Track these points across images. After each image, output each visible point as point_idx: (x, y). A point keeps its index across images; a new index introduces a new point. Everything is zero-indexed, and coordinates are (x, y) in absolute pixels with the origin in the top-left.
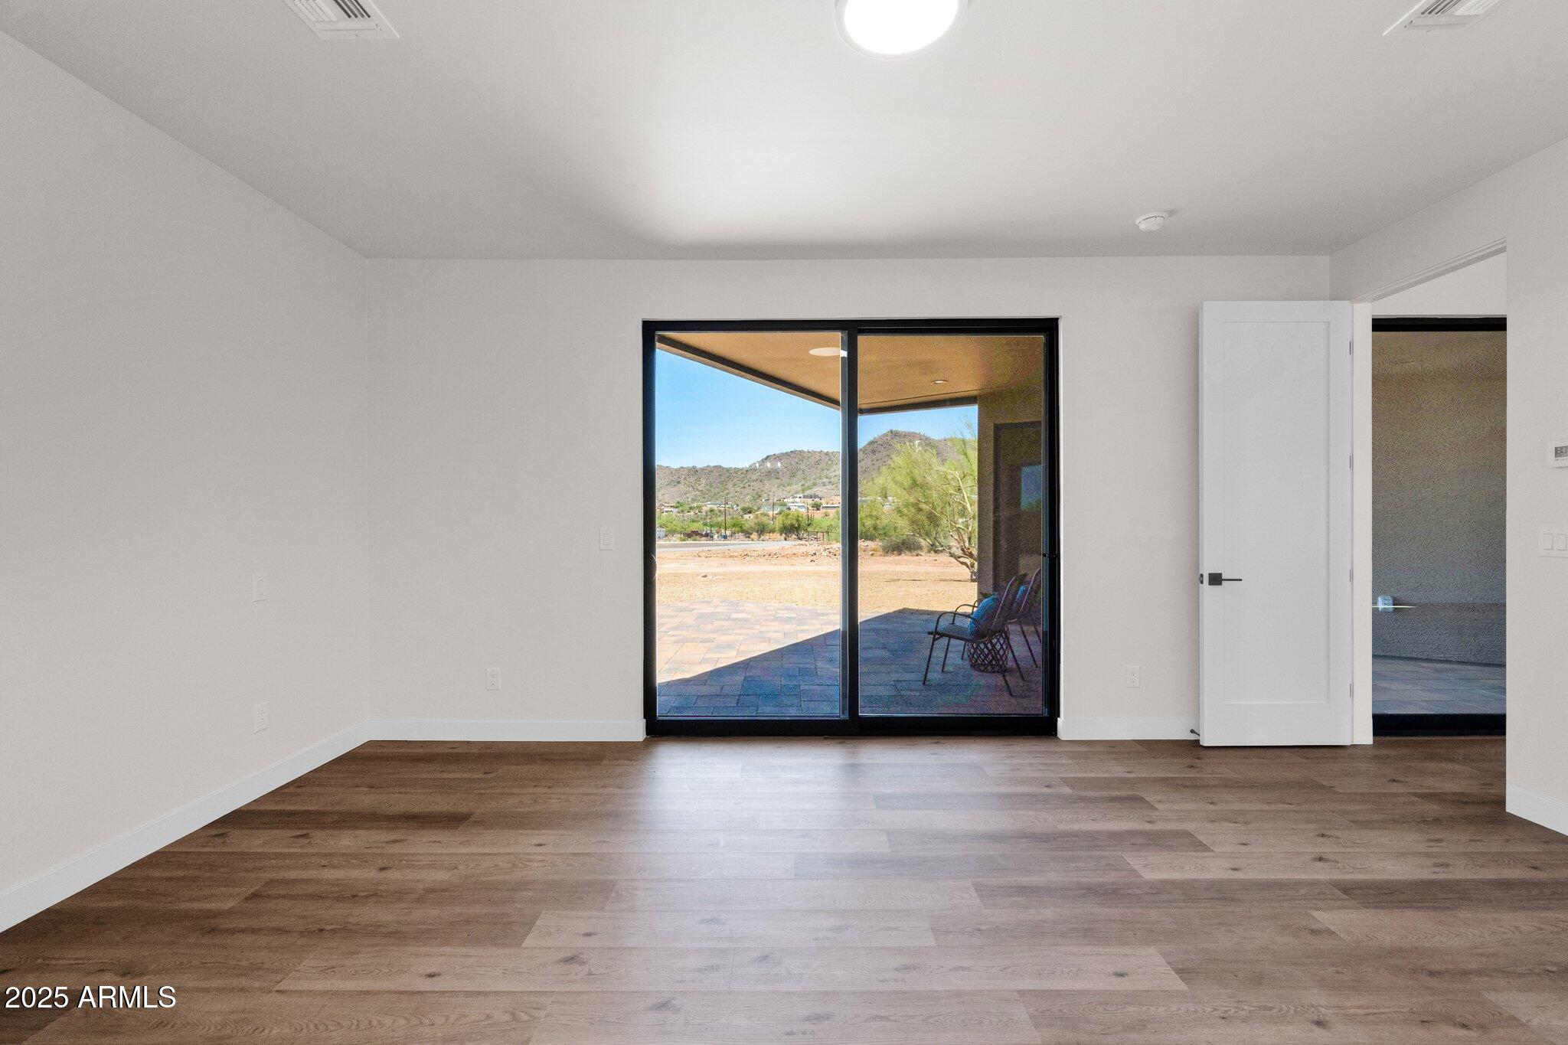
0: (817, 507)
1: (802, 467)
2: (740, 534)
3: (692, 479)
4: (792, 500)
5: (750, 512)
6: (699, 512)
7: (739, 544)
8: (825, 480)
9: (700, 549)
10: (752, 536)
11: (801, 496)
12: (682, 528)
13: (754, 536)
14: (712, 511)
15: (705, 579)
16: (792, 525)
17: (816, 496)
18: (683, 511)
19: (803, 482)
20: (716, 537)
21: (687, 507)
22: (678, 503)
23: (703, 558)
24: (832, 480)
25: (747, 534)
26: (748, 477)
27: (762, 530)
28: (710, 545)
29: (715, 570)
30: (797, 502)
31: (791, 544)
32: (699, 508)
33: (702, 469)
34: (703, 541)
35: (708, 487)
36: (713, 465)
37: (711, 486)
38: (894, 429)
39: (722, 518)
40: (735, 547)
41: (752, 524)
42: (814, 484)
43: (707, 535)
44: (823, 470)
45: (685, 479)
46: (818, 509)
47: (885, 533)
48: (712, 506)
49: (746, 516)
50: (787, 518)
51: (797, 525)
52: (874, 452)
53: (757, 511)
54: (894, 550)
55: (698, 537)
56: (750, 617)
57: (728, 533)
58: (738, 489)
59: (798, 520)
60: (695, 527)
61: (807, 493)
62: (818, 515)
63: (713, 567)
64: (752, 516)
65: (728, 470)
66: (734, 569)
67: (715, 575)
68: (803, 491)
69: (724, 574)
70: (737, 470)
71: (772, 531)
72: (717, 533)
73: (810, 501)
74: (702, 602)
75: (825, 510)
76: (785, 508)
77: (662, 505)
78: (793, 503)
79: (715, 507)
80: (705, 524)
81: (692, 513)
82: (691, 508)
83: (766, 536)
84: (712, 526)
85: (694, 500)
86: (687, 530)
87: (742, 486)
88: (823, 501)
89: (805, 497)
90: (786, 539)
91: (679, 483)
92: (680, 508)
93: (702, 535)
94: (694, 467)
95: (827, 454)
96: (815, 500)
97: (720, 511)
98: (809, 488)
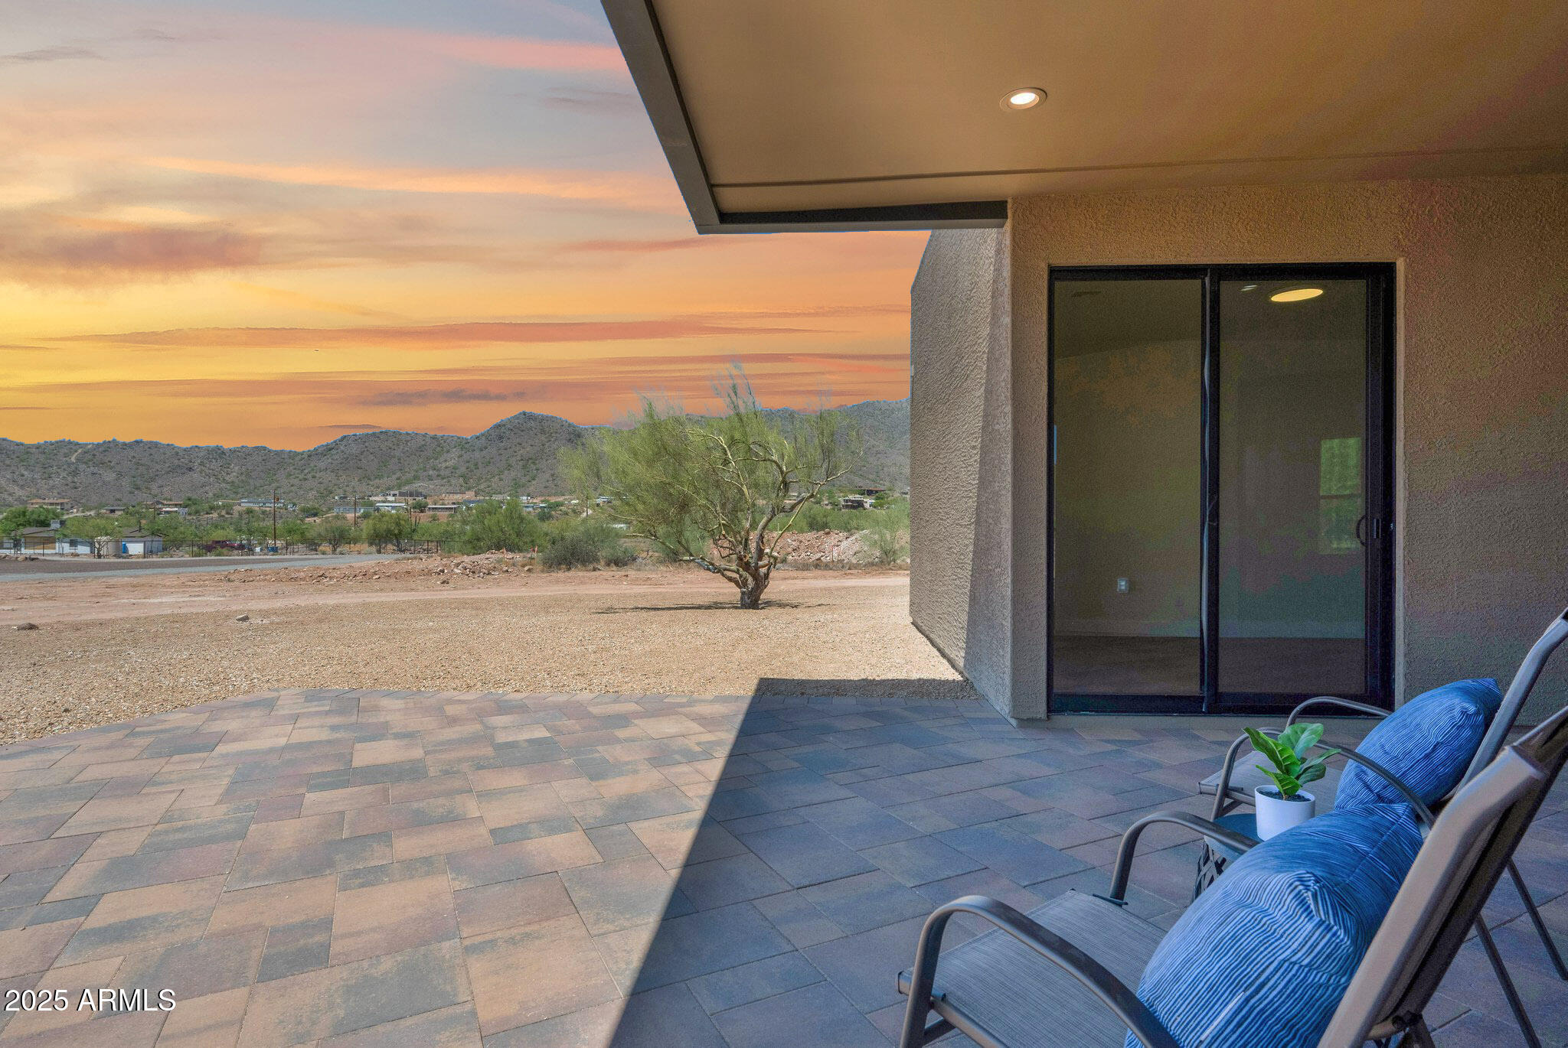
0: (421, 508)
1: (397, 453)
2: (300, 546)
3: (214, 465)
4: (382, 498)
5: (315, 515)
6: (228, 513)
7: (303, 562)
8: (431, 472)
9: (232, 568)
10: (321, 548)
11: (397, 492)
12: (196, 535)
13: (325, 547)
14: (249, 511)
15: (245, 624)
16: (389, 531)
17: (419, 494)
18: (197, 512)
19: (398, 474)
20: (258, 549)
21: (206, 506)
22: (189, 499)
23: (237, 583)
24: (442, 473)
25: (313, 545)
26: (312, 465)
27: (339, 539)
28: (247, 562)
29: (264, 605)
30: (390, 502)
31: (388, 559)
32: (228, 509)
33: (233, 451)
34: (236, 556)
35: (243, 477)
36: (251, 445)
37: (248, 475)
38: (527, 411)
39: (269, 523)
40: (293, 563)
41: (322, 531)
42: (416, 478)
43: (241, 547)
44: (428, 459)
45: (202, 464)
46: (422, 512)
47: (532, 541)
48: (251, 505)
49: (311, 520)
50: (380, 520)
51: (396, 532)
52: (501, 438)
53: (327, 512)
54: (560, 564)
55: (225, 551)
56: (417, 753)
57: (279, 543)
58: (296, 482)
59: (398, 524)
60: (219, 535)
61: (406, 489)
62: (424, 518)
63: (259, 600)
64: (318, 520)
65: (278, 453)
66: (303, 601)
67: (264, 614)
68: (399, 487)
69: (286, 612)
70: (293, 455)
71: (355, 541)
72: (260, 544)
73: (410, 500)
74: (247, 705)
75: (431, 513)
76: (371, 510)
77: (158, 503)
78: (384, 502)
79: (255, 507)
80: (239, 530)
81: (215, 515)
82: (212, 508)
83: (345, 548)
84: (250, 533)
85: (217, 497)
86: (205, 538)
87: (301, 476)
88: (428, 500)
89: (401, 494)
90: (379, 552)
91: (190, 469)
92: (193, 508)
93: (233, 547)
94: (218, 448)
95: (434, 438)
96: (417, 499)
97: (264, 512)
98: (408, 482)
